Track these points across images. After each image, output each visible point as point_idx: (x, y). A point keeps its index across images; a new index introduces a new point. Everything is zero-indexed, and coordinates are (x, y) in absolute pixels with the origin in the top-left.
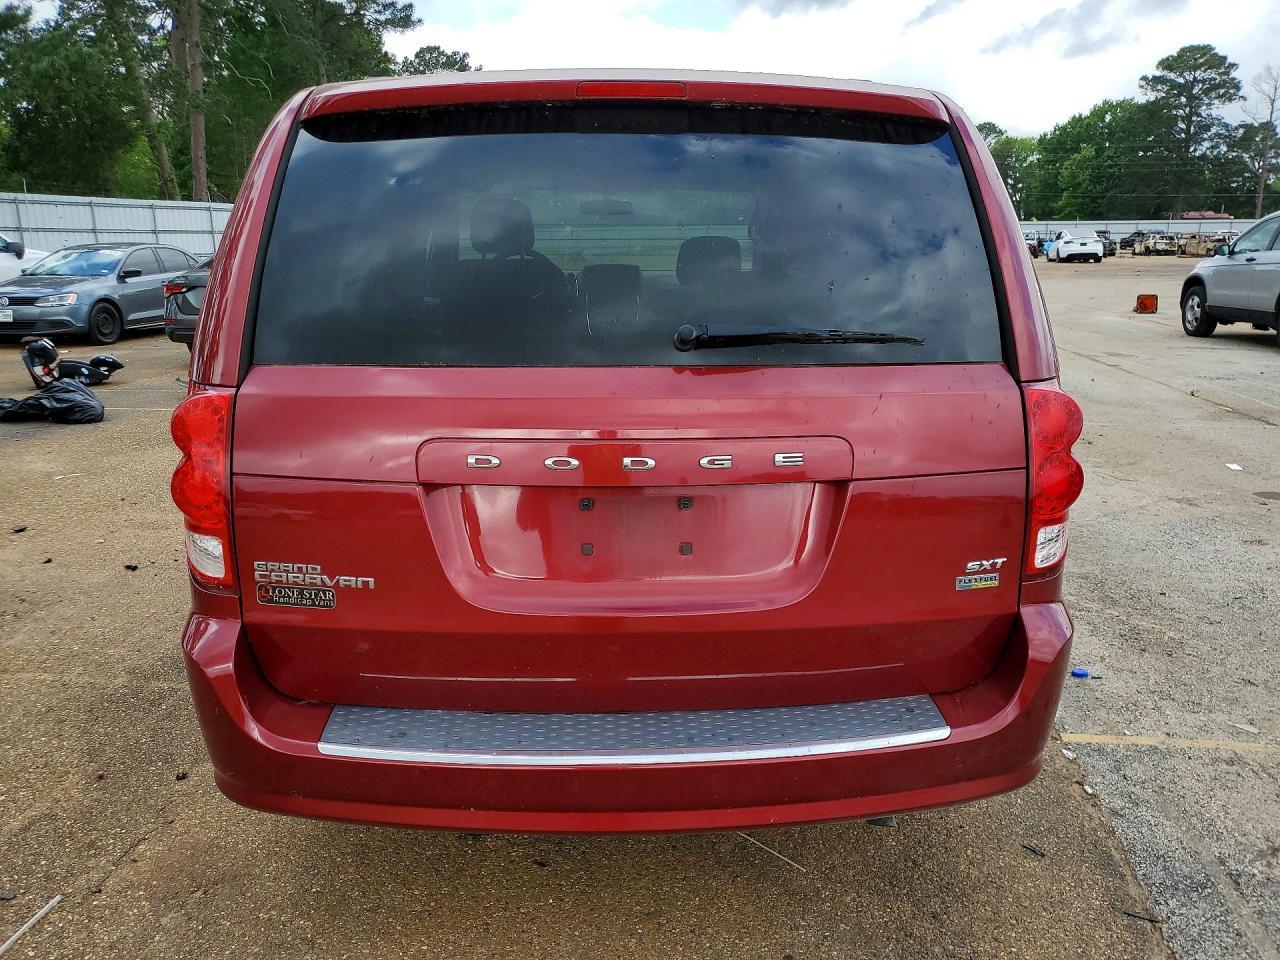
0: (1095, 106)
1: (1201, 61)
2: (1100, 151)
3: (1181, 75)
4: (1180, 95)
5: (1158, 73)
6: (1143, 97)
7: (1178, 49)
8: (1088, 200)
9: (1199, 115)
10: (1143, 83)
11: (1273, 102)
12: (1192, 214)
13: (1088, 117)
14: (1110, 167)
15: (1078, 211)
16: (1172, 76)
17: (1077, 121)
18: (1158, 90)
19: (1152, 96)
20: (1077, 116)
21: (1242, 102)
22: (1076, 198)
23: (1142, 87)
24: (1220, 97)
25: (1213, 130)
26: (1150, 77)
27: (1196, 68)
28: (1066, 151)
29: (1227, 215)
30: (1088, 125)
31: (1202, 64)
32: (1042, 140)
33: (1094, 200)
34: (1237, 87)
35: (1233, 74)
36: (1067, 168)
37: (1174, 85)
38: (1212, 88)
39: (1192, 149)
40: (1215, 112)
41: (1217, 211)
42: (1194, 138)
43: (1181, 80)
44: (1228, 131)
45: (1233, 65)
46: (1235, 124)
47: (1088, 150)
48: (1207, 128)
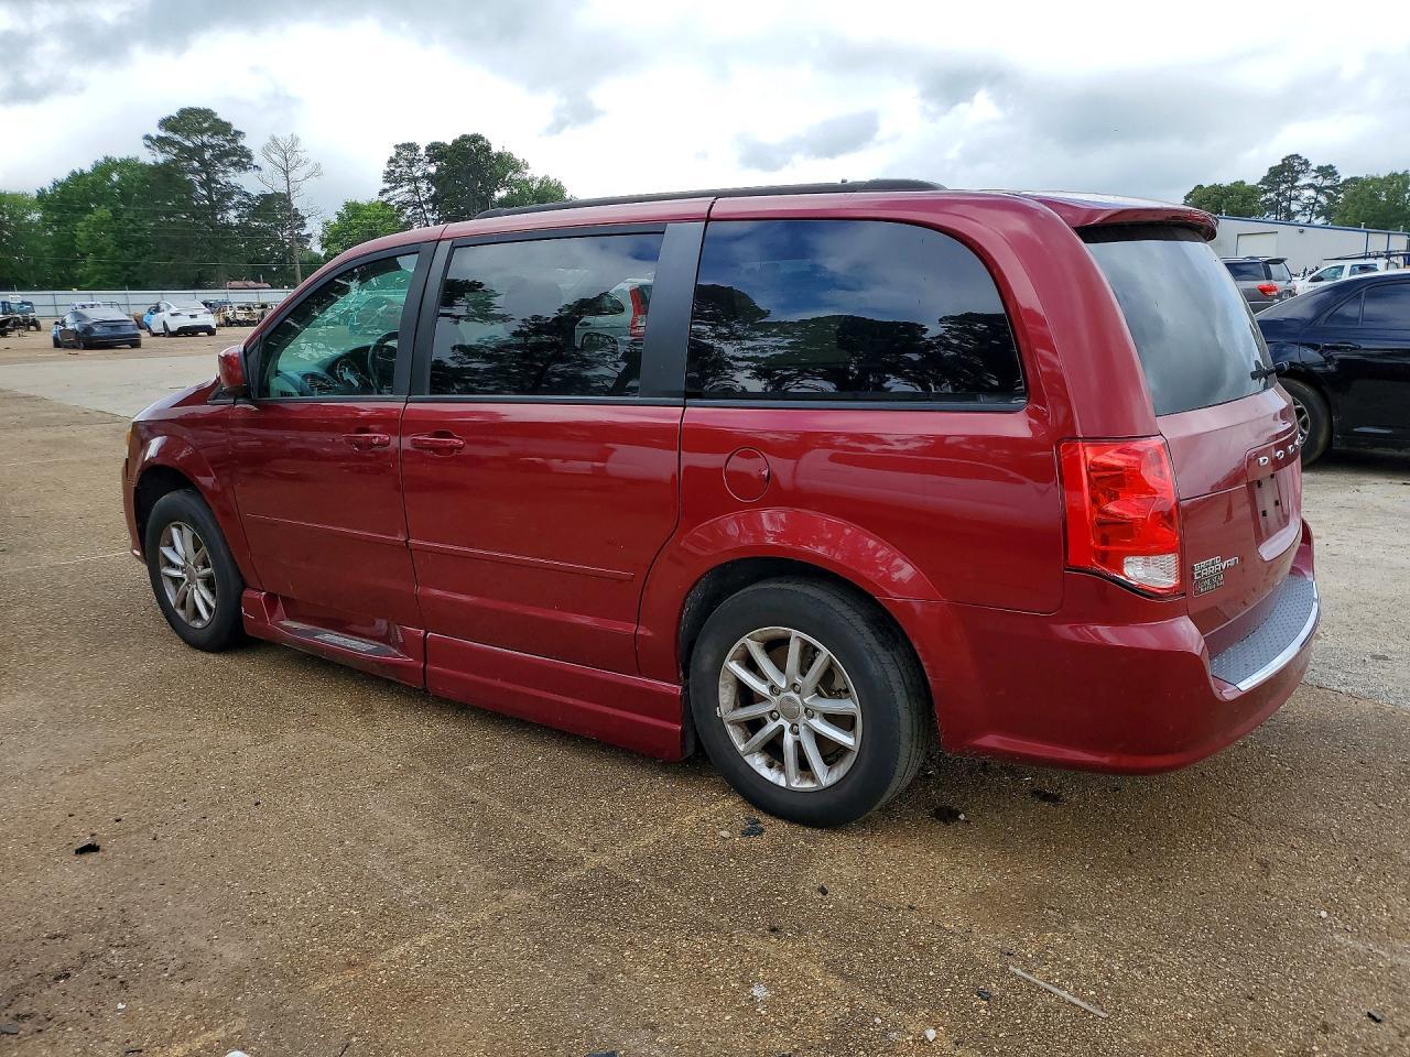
0: (96, 162)
1: (206, 125)
2: (116, 214)
3: (188, 138)
4: (191, 159)
5: (163, 134)
6: (149, 157)
7: (177, 110)
8: (119, 267)
9: (218, 182)
10: (149, 143)
11: (286, 173)
12: (235, 283)
13: (91, 174)
14: (135, 231)
15: (110, 279)
16: (177, 138)
17: (77, 177)
18: (168, 152)
19: (161, 158)
20: (78, 172)
21: (256, 172)
22: (103, 264)
23: (148, 147)
24: (234, 164)
25: (236, 198)
26: (155, 138)
27: (202, 132)
28: (76, 211)
29: (267, 285)
30: (93, 183)
31: (207, 130)
32: (41, 195)
33: (126, 267)
34: (249, 157)
35: (241, 142)
36: (82, 229)
37: (183, 149)
38: (222, 155)
39: (219, 217)
40: (233, 181)
41: (258, 281)
42: (218, 206)
43: (187, 143)
44: (250, 200)
45: (238, 133)
46: (255, 194)
47: (103, 212)
48: (229, 196)
